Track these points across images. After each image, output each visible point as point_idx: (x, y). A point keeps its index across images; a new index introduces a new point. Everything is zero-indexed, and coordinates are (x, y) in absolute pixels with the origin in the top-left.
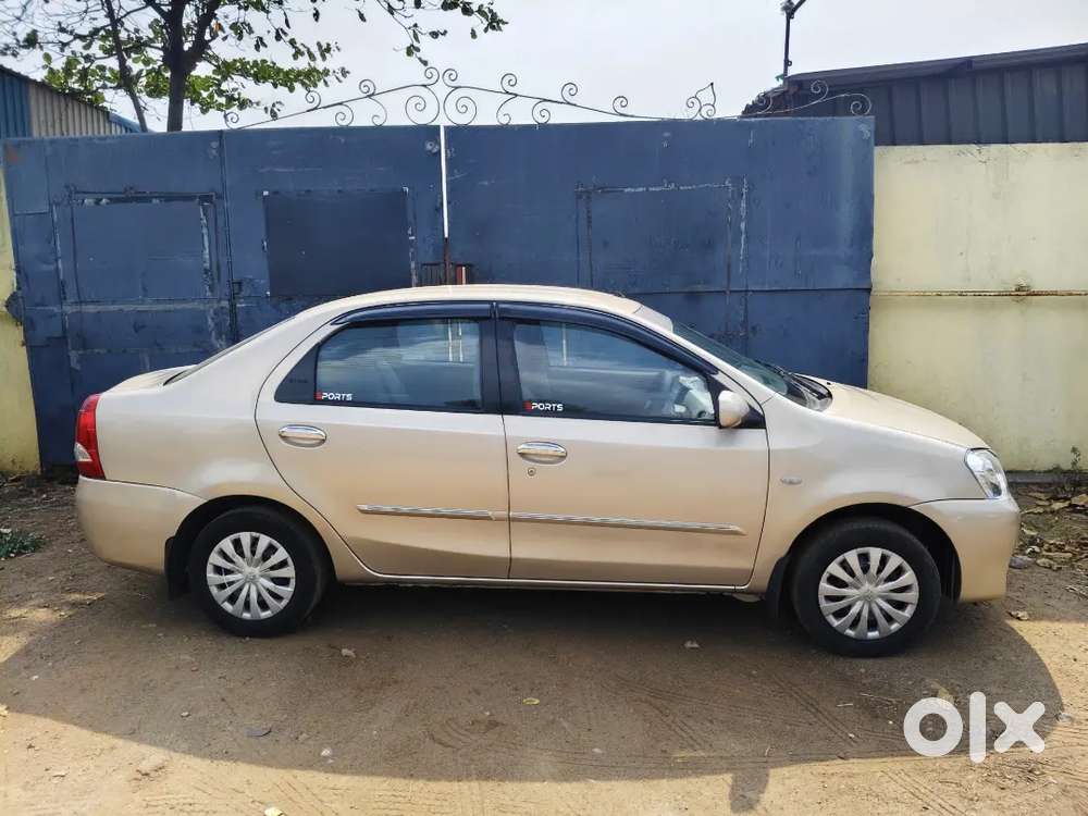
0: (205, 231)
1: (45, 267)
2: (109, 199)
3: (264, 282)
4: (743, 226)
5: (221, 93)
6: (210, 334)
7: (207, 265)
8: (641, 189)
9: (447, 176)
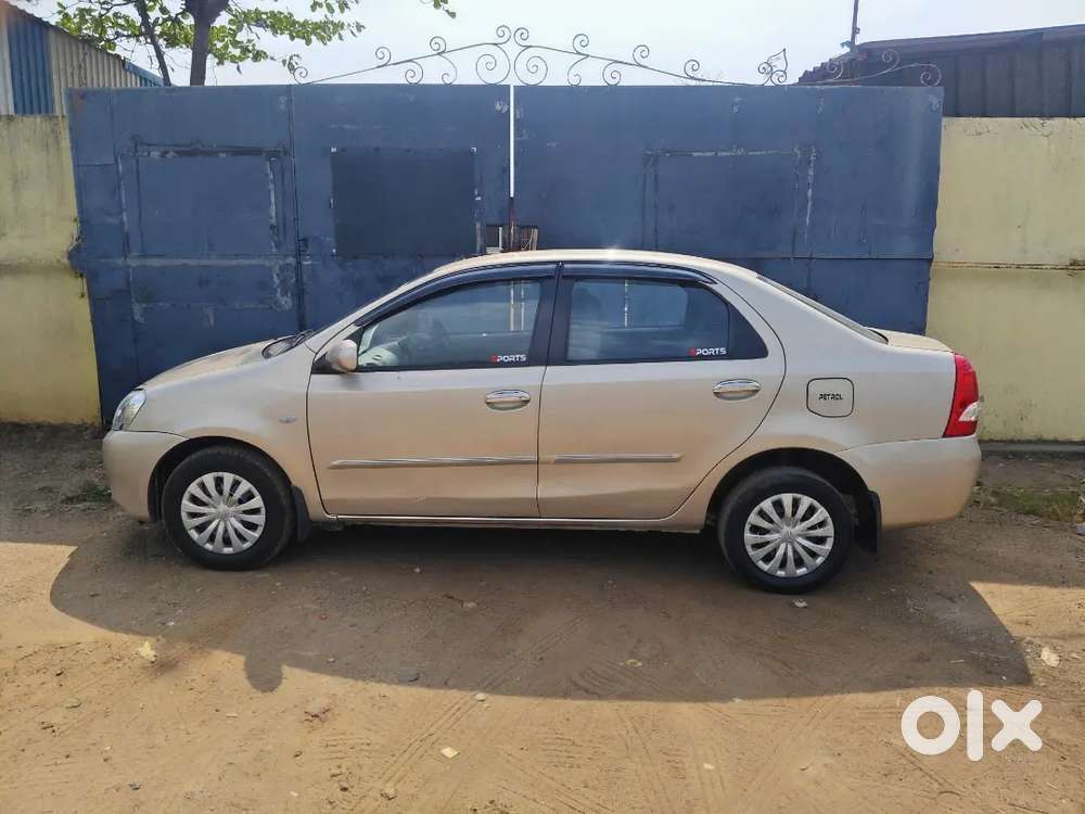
0: (271, 186)
1: (111, 220)
2: (177, 152)
3: (330, 240)
4: (810, 193)
5: (236, 44)
6: (275, 290)
7: (273, 221)
8: (708, 154)
9: (515, 137)
